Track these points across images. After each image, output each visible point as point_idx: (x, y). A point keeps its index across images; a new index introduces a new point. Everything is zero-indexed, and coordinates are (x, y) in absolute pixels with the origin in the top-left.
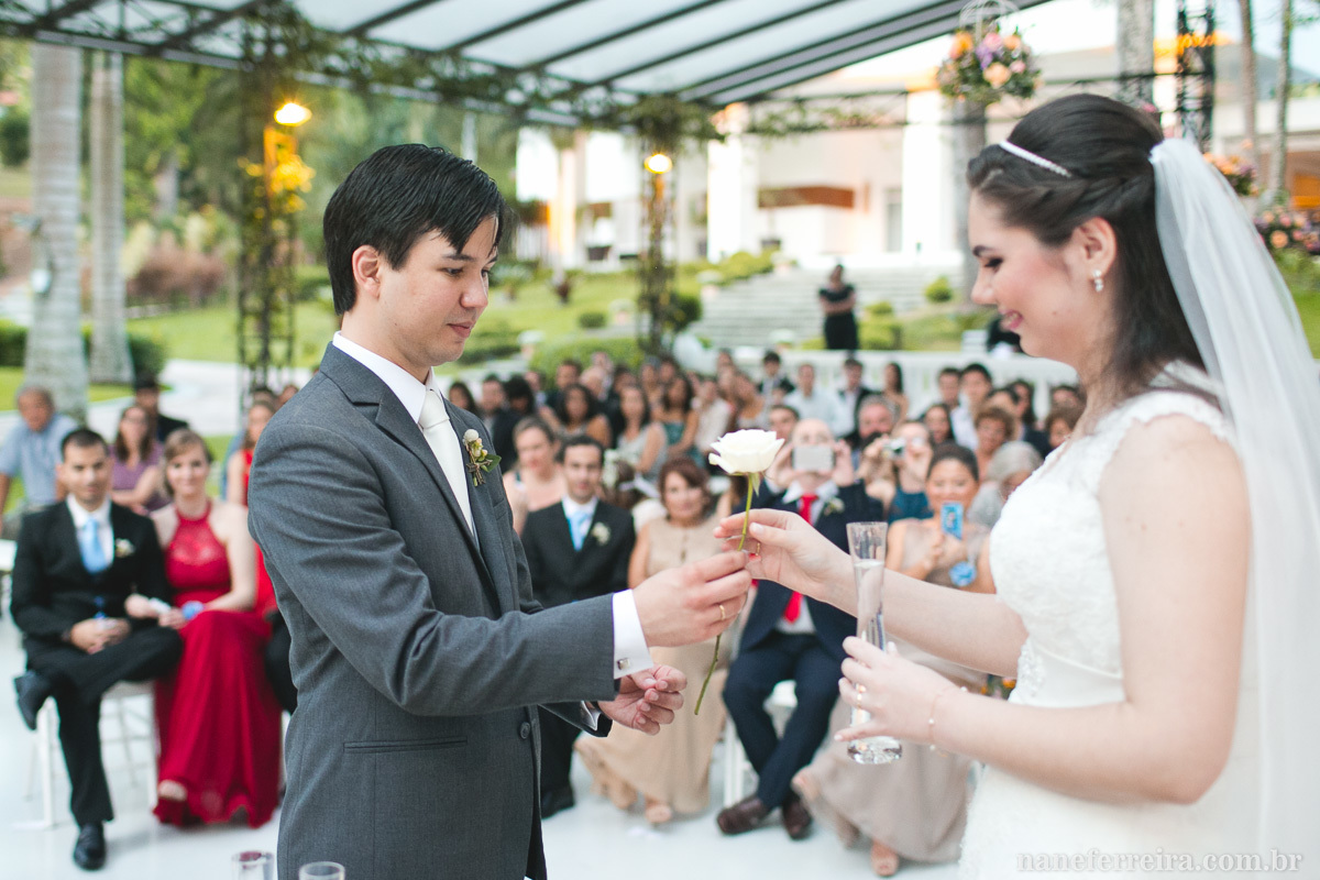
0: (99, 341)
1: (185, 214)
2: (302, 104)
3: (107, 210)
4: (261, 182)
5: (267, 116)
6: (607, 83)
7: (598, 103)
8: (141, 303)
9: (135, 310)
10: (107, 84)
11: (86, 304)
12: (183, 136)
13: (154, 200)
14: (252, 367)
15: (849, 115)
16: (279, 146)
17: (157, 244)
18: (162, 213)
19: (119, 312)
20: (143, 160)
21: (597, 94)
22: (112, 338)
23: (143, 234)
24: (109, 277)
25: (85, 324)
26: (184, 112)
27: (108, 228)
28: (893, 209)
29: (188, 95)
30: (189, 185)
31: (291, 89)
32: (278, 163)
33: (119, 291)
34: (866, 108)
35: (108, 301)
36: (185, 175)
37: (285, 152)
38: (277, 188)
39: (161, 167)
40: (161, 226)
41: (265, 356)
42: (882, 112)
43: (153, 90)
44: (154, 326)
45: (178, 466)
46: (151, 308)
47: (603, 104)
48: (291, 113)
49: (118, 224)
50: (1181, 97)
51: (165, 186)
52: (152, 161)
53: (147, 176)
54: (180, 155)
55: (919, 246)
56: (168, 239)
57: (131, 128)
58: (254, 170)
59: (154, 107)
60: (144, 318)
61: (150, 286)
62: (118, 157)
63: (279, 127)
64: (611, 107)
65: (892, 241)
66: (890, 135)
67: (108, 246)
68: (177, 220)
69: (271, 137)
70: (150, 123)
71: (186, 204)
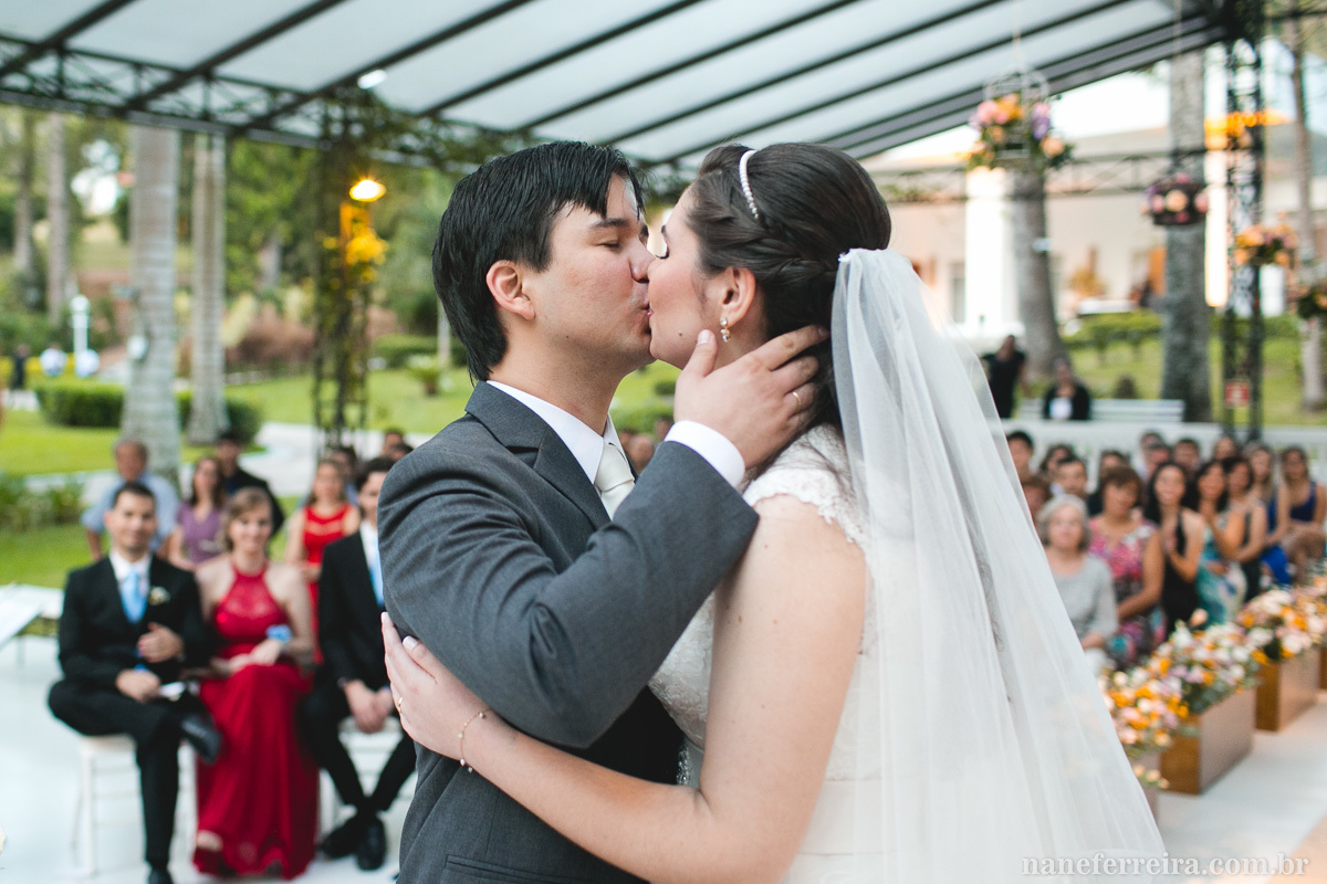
0: (199, 405)
1: (285, 286)
2: (375, 181)
3: (208, 281)
4: (339, 253)
5: (343, 192)
6: (673, 161)
7: (665, 180)
8: (241, 369)
9: (237, 376)
10: (210, 164)
11: (185, 370)
12: (286, 213)
13: (257, 273)
14: (327, 430)
15: (906, 192)
16: (355, 221)
17: (259, 315)
18: (266, 285)
19: (218, 378)
20: (248, 235)
21: (663, 172)
22: (211, 402)
23: (245, 307)
24: (209, 344)
25: (181, 388)
26: (285, 192)
27: (209, 299)
28: (958, 283)
29: (289, 176)
30: (292, 259)
31: (366, 167)
32: (353, 236)
33: (217, 359)
34: (923, 184)
35: (208, 368)
36: (286, 250)
37: (360, 225)
38: (351, 259)
39: (265, 242)
40: (262, 298)
41: (340, 421)
42: (938, 188)
43: (258, 172)
44: (251, 391)
45: (245, 522)
46: (253, 374)
47: (669, 181)
48: (366, 189)
49: (218, 295)
50: (1230, 171)
51: (268, 260)
52: (256, 237)
53: (251, 250)
54: (282, 231)
55: (982, 318)
56: (269, 310)
57: (232, 205)
58: (330, 243)
59: (259, 187)
60: (246, 384)
61: (252, 354)
62: (219, 233)
63: (355, 203)
64: (677, 184)
65: (957, 312)
66: (949, 211)
67: (208, 315)
68: (278, 292)
69: (347, 213)
70: (256, 202)
71: (288, 277)
